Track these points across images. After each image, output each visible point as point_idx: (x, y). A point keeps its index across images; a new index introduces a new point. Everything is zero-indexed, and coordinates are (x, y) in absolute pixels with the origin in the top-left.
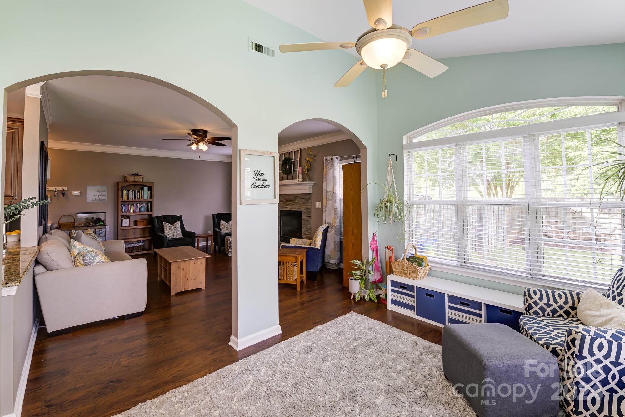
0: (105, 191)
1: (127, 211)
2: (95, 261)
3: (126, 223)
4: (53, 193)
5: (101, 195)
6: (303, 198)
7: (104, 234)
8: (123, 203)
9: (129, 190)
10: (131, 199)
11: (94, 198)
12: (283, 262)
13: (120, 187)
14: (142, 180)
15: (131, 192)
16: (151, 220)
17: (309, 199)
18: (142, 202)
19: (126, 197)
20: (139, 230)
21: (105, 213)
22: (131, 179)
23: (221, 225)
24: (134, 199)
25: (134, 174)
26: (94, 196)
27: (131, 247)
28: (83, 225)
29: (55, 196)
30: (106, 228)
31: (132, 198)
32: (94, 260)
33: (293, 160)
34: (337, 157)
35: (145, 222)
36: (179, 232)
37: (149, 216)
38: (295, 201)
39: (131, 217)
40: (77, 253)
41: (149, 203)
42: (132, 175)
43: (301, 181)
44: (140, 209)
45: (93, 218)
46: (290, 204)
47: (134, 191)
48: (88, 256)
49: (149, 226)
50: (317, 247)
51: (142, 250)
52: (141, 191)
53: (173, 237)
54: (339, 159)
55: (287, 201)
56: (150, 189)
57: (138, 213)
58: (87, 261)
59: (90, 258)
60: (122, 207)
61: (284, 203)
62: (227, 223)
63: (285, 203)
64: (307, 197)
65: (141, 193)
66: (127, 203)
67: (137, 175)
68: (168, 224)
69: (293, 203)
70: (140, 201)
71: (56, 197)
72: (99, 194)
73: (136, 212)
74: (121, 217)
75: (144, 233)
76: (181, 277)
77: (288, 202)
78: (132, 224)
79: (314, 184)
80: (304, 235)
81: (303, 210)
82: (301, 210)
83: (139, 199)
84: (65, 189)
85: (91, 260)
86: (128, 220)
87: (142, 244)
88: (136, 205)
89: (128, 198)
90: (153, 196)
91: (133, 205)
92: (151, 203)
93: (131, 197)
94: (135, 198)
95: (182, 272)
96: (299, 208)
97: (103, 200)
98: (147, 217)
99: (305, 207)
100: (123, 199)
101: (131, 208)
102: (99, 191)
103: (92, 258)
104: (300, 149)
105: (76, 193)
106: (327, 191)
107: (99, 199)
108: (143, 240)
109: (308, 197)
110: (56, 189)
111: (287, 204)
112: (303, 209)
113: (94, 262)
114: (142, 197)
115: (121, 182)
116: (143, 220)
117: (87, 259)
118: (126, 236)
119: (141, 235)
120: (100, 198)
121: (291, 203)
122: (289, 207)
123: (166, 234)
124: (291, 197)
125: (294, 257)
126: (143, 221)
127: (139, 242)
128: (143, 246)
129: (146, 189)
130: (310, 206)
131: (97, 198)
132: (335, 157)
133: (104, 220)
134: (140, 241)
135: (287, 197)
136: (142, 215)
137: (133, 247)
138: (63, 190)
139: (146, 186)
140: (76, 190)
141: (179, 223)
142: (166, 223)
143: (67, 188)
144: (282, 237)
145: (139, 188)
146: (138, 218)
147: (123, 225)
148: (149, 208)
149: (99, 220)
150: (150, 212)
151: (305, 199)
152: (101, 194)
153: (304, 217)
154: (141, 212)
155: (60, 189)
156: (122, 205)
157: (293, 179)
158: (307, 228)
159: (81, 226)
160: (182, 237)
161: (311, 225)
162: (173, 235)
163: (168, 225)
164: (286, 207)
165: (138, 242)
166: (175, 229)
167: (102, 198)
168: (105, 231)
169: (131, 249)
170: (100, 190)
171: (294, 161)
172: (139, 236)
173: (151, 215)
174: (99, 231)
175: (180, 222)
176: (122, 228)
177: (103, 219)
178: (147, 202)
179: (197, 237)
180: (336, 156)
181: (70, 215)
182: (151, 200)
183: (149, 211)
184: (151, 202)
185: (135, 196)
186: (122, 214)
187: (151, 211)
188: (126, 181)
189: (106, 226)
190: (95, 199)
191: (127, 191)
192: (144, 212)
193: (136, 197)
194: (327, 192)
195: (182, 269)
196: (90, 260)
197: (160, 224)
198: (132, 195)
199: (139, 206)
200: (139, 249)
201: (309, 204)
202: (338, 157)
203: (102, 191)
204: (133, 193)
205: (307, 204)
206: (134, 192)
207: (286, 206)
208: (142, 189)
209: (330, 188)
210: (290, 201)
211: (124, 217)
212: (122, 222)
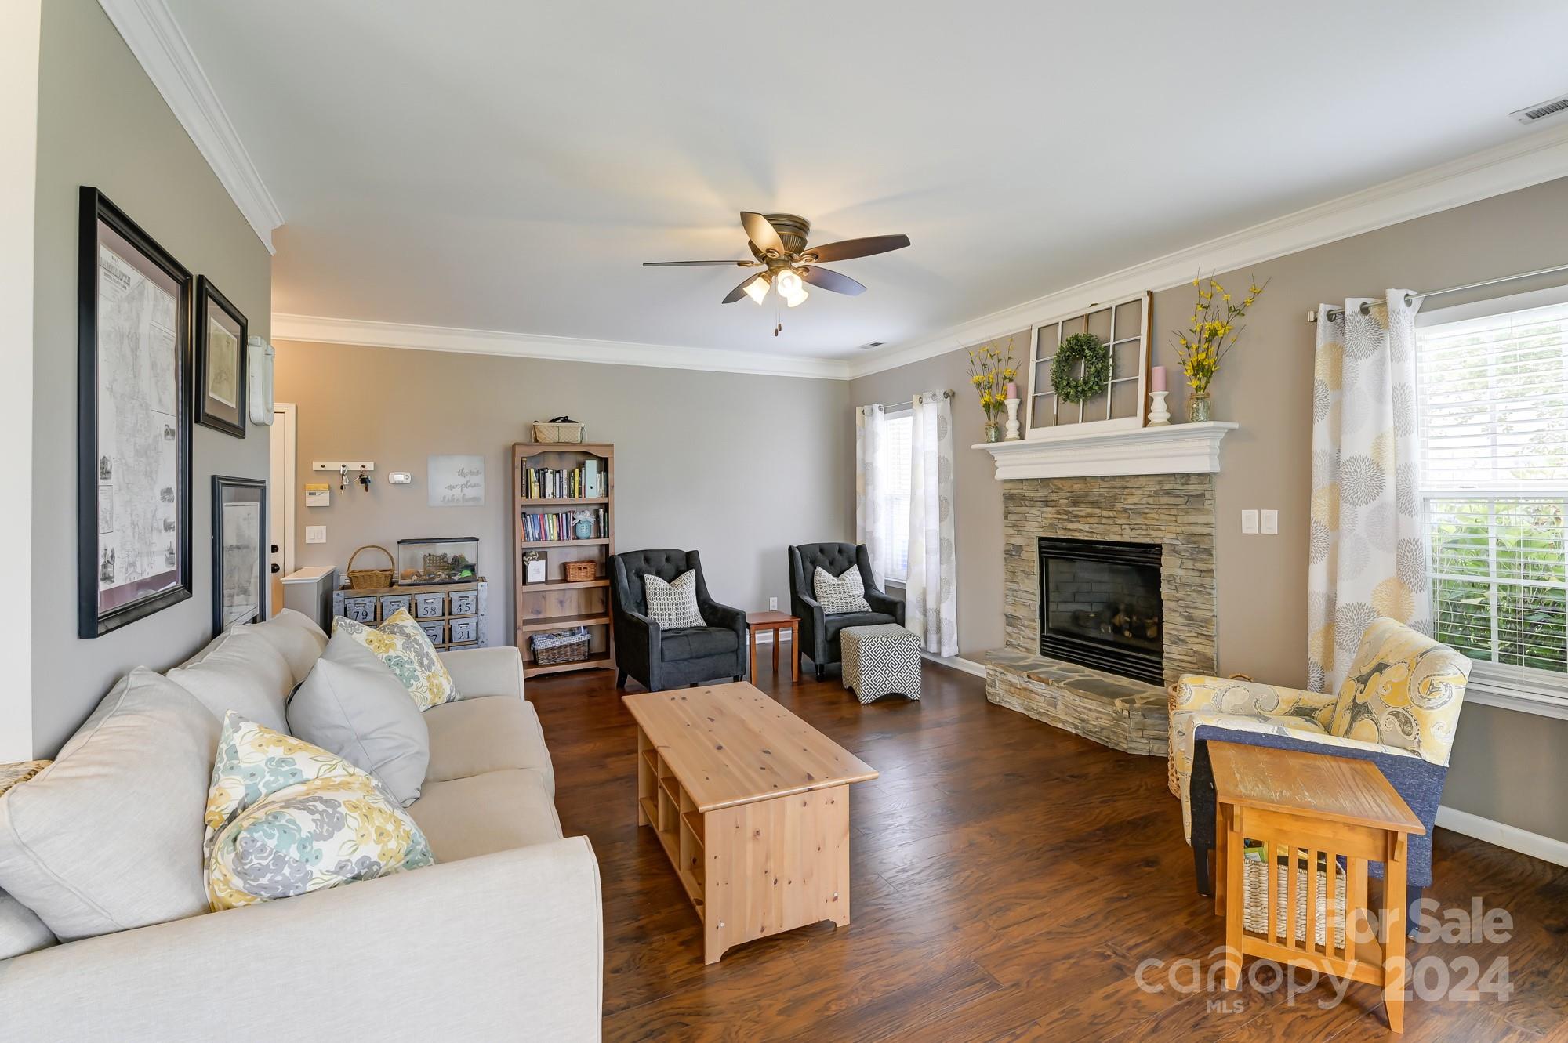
0: (478, 473)
1: (540, 533)
2: (316, 869)
3: (537, 571)
4: (339, 477)
5: (467, 485)
6: (1168, 494)
7: (473, 608)
8: (527, 510)
9: (545, 470)
10: (551, 496)
11: (449, 493)
12: (1322, 868)
13: (518, 462)
14: (579, 438)
15: (549, 476)
16: (607, 565)
17: (1203, 495)
18: (582, 508)
19: (535, 490)
20: (575, 593)
21: (477, 540)
22: (550, 434)
23: (817, 584)
24: (558, 496)
25: (558, 419)
26: (450, 487)
27: (553, 649)
28: (415, 577)
29: (342, 488)
30: (480, 588)
31: (553, 494)
32: (308, 867)
33: (1112, 344)
34: (1407, 295)
35: (591, 570)
36: (693, 607)
37: (601, 551)
38: (1119, 506)
39: (551, 554)
40: (231, 805)
41: (601, 512)
42: (553, 421)
43: (1164, 424)
44: (575, 527)
45: (445, 556)
46: (1092, 516)
47: (559, 472)
48: (262, 850)
49: (602, 583)
50: (1428, 756)
51: (582, 658)
52: (577, 471)
53: (675, 624)
54: (1417, 302)
55: (1075, 503)
56: (604, 465)
57: (572, 542)
58: (264, 881)
59: (279, 860)
60: (525, 524)
61: (1059, 513)
62: (834, 578)
63: (1068, 513)
64: (1191, 487)
65: (577, 478)
66: (540, 510)
67: (565, 420)
68: (660, 579)
69: (1111, 514)
70: (574, 503)
71: (346, 489)
72: (463, 481)
73: (565, 538)
74: (524, 555)
75: (589, 602)
76: (749, 872)
77: (1084, 510)
78: (556, 575)
79: (1231, 431)
80: (1174, 643)
81: (1166, 541)
82: (1157, 541)
83: (574, 497)
84: (370, 466)
85: (287, 871)
86: (544, 561)
87: (582, 637)
88: (564, 516)
89: (543, 495)
90: (613, 487)
91: (557, 515)
92: (606, 511)
93: (549, 490)
94: (561, 496)
95: (750, 846)
96: (1144, 533)
97: (474, 499)
98: (594, 552)
99: (1179, 529)
100: (527, 497)
101: (551, 525)
102: (461, 473)
103: (294, 853)
104: (1150, 294)
105: (400, 477)
106: (1345, 457)
107: (463, 498)
108: (584, 628)
109: (1194, 488)
110: (344, 466)
111: (1073, 518)
112: (1166, 535)
113: (308, 876)
114: (580, 489)
115: (520, 444)
116: (584, 565)
117: (261, 871)
118: (539, 613)
119: (579, 607)
120: (464, 495)
121: (1097, 511)
122: (1087, 528)
123: (652, 617)
124: (1096, 491)
125: (1364, 829)
126: (585, 568)
127: (576, 631)
128: (586, 645)
129: (591, 465)
130: (1207, 525)
131: (457, 492)
132: (1395, 296)
133: (474, 563)
134: (579, 628)
135: (1078, 489)
136: (582, 548)
137: (559, 647)
138: (363, 469)
139: (588, 455)
140: (399, 470)
141: (690, 577)
142: (653, 577)
143: (375, 465)
144: (1046, 637)
145: (569, 463)
146: (572, 556)
147: (530, 580)
148: (602, 525)
149: (457, 564)
150: (604, 537)
151: (1178, 496)
152: (468, 482)
153: (1170, 567)
154: (578, 538)
155: (355, 466)
156: (524, 515)
157: (1111, 418)
158: (1190, 618)
159: (408, 581)
160: (702, 622)
161: (1214, 608)
162: (675, 617)
163: (660, 582)
164: (1071, 526)
165: (573, 632)
166: (680, 596)
167: (470, 493)
168: (477, 600)
169: (553, 654)
170: (465, 471)
171: (1114, 345)
172: (574, 613)
173: (607, 546)
174: (461, 598)
175: (693, 572)
176: (526, 588)
177: (470, 559)
178: (596, 507)
179: (749, 626)
180: (1403, 292)
181: (380, 548)
182: (605, 500)
183: (602, 535)
184: (606, 507)
185: (561, 487)
186: (526, 545)
187: (607, 535)
188: (537, 441)
189: (480, 584)
190: (453, 496)
191: (538, 472)
192: (589, 538)
193: (565, 492)
194: (1336, 463)
195: (750, 834)
196: (279, 871)
197: (635, 579)
198: (554, 484)
199: (574, 519)
200: (576, 653)
201: (1201, 519)
202: (1411, 293)
203: (471, 473)
204: (554, 477)
205: (1192, 518)
206: (557, 475)
207: (1072, 522)
208: (581, 466)
209: (1358, 445)
210: (1095, 504)
211: (531, 554)
212: (525, 568)
